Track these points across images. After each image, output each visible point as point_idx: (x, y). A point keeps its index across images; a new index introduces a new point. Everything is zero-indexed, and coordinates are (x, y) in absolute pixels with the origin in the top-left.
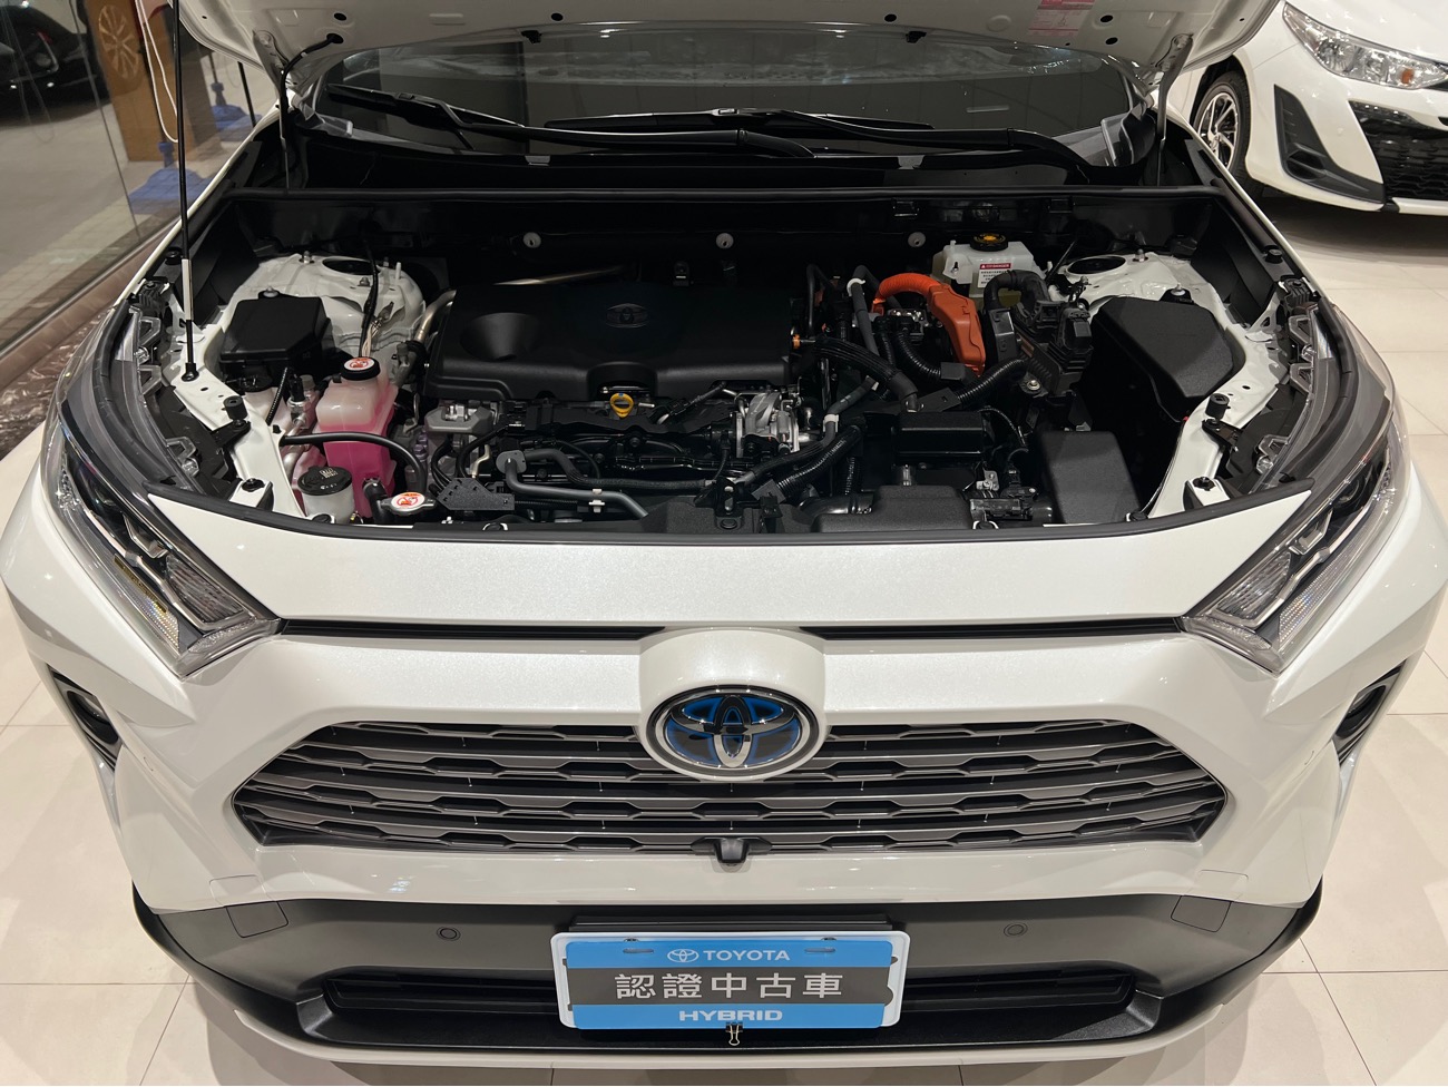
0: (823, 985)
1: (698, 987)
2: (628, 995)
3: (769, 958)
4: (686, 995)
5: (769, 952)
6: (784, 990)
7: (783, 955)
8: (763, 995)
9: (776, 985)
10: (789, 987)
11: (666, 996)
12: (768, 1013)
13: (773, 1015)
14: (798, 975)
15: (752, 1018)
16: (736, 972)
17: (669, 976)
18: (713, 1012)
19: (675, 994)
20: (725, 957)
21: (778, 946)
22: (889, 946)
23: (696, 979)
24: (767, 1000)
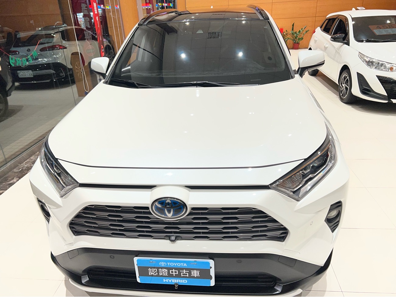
0: (195, 273)
1: (167, 272)
2: (151, 274)
3: (182, 265)
4: (164, 275)
5: (182, 264)
6: (187, 274)
7: (185, 265)
8: (182, 276)
9: (185, 273)
10: (188, 274)
11: (160, 275)
12: (184, 281)
13: (185, 281)
14: (189, 270)
15: (180, 282)
16: (176, 269)
17: (160, 269)
18: (171, 280)
19: (162, 274)
20: (172, 265)
21: (184, 262)
22: (209, 263)
23: (166, 271)
24: (183, 277)
